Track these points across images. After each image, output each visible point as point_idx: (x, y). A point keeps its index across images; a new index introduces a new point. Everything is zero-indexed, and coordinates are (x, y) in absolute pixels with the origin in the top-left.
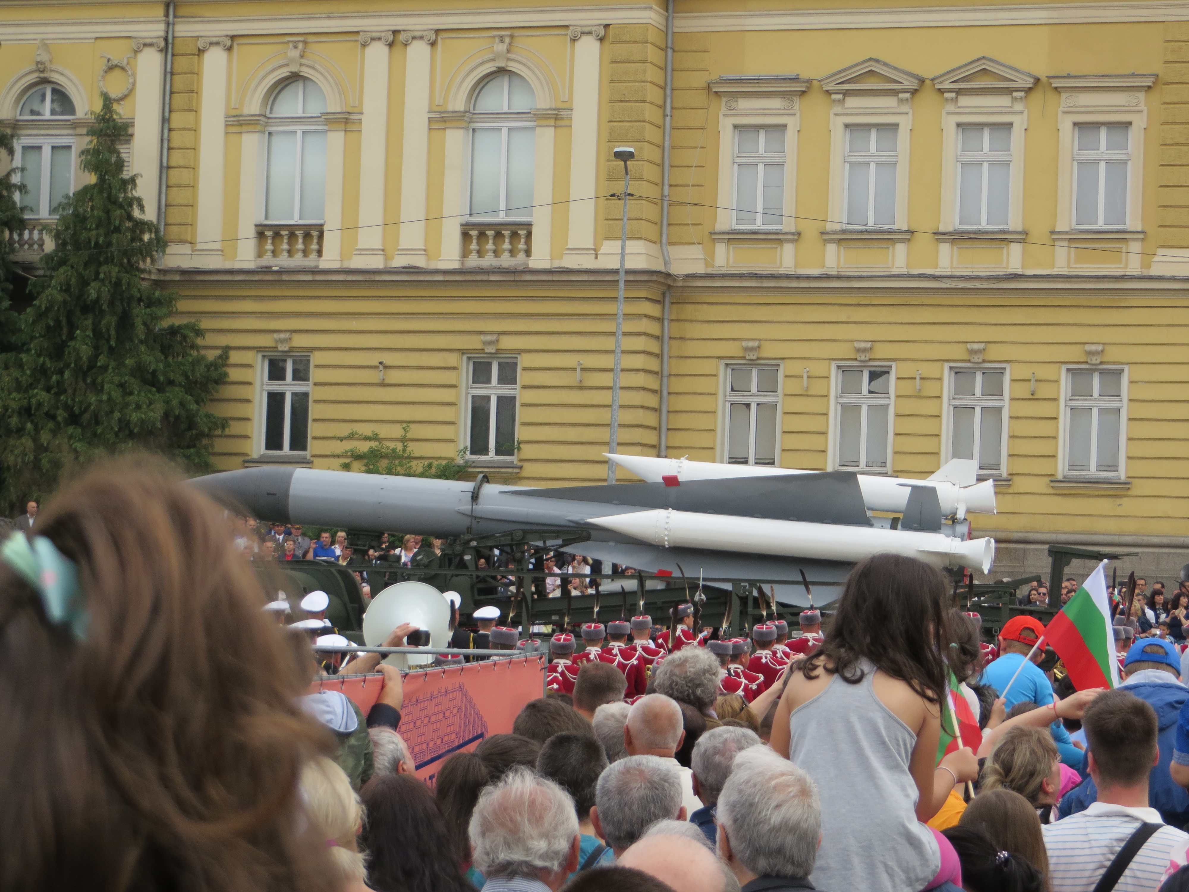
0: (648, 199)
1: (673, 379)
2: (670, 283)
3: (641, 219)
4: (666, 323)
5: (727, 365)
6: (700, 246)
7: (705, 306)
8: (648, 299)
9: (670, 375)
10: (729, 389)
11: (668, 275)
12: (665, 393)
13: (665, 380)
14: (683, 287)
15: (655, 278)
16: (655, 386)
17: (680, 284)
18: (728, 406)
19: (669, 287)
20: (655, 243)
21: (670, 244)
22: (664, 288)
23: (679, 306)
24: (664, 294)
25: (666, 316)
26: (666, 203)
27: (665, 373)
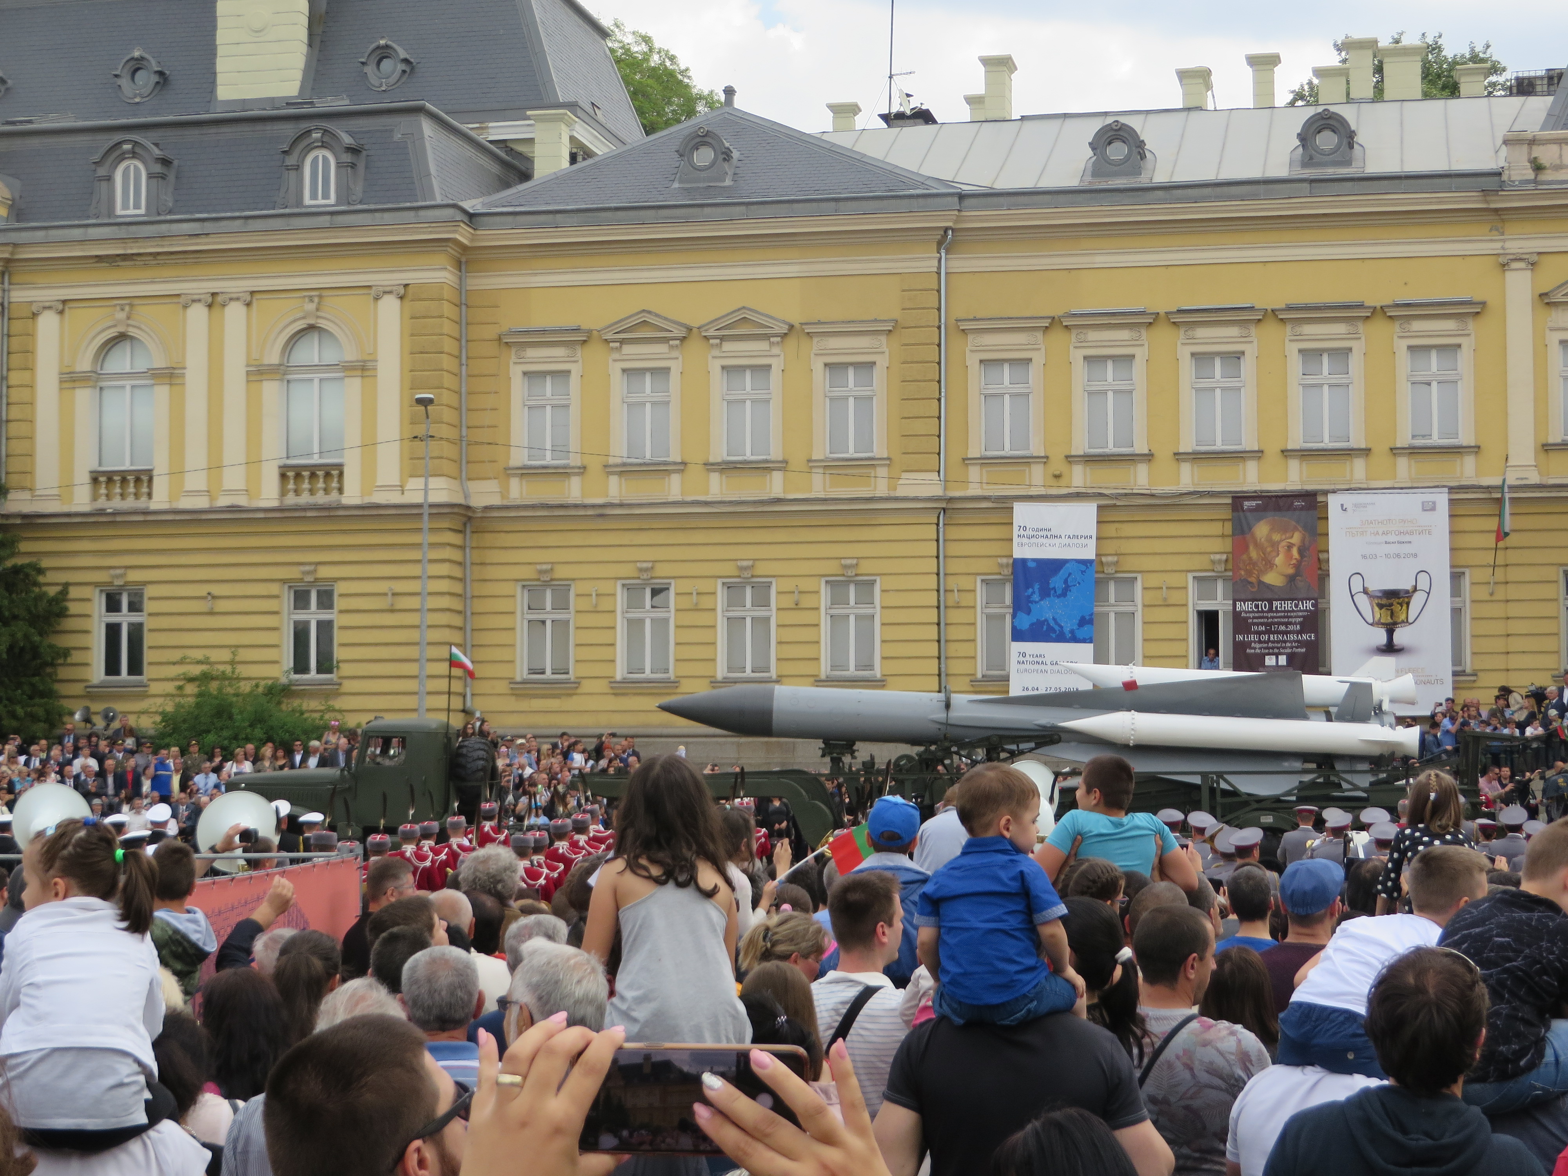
0: (447, 440)
1: (475, 600)
2: (470, 514)
3: (442, 458)
4: (468, 550)
5: (524, 586)
6: (496, 481)
7: (503, 535)
8: (450, 529)
9: (473, 597)
10: (526, 607)
11: (468, 508)
12: (469, 613)
13: (468, 601)
14: (482, 518)
15: (456, 510)
16: (460, 607)
17: (479, 515)
18: (526, 623)
19: (470, 518)
20: (455, 478)
21: (469, 479)
22: (464, 519)
23: (480, 534)
24: (465, 524)
25: (468, 544)
26: (464, 443)
27: (469, 595)
